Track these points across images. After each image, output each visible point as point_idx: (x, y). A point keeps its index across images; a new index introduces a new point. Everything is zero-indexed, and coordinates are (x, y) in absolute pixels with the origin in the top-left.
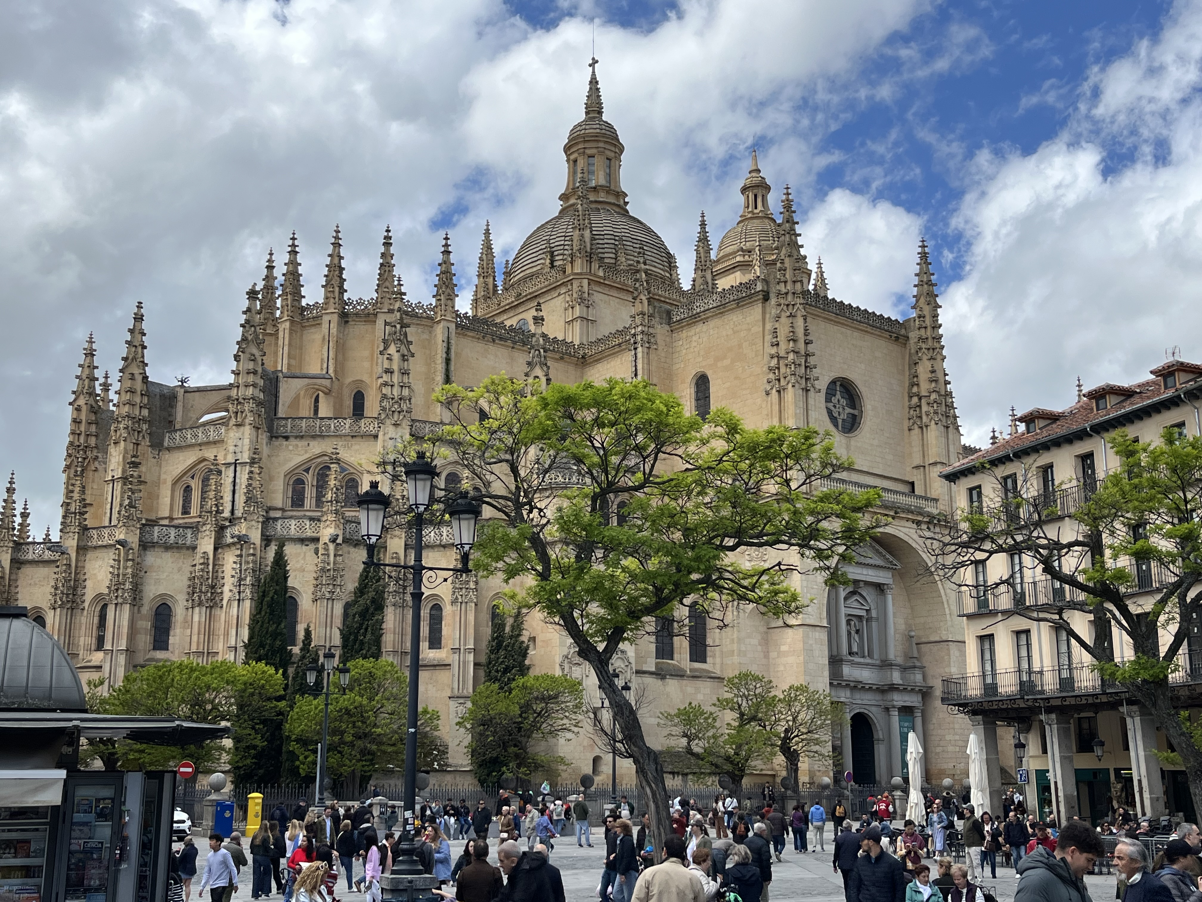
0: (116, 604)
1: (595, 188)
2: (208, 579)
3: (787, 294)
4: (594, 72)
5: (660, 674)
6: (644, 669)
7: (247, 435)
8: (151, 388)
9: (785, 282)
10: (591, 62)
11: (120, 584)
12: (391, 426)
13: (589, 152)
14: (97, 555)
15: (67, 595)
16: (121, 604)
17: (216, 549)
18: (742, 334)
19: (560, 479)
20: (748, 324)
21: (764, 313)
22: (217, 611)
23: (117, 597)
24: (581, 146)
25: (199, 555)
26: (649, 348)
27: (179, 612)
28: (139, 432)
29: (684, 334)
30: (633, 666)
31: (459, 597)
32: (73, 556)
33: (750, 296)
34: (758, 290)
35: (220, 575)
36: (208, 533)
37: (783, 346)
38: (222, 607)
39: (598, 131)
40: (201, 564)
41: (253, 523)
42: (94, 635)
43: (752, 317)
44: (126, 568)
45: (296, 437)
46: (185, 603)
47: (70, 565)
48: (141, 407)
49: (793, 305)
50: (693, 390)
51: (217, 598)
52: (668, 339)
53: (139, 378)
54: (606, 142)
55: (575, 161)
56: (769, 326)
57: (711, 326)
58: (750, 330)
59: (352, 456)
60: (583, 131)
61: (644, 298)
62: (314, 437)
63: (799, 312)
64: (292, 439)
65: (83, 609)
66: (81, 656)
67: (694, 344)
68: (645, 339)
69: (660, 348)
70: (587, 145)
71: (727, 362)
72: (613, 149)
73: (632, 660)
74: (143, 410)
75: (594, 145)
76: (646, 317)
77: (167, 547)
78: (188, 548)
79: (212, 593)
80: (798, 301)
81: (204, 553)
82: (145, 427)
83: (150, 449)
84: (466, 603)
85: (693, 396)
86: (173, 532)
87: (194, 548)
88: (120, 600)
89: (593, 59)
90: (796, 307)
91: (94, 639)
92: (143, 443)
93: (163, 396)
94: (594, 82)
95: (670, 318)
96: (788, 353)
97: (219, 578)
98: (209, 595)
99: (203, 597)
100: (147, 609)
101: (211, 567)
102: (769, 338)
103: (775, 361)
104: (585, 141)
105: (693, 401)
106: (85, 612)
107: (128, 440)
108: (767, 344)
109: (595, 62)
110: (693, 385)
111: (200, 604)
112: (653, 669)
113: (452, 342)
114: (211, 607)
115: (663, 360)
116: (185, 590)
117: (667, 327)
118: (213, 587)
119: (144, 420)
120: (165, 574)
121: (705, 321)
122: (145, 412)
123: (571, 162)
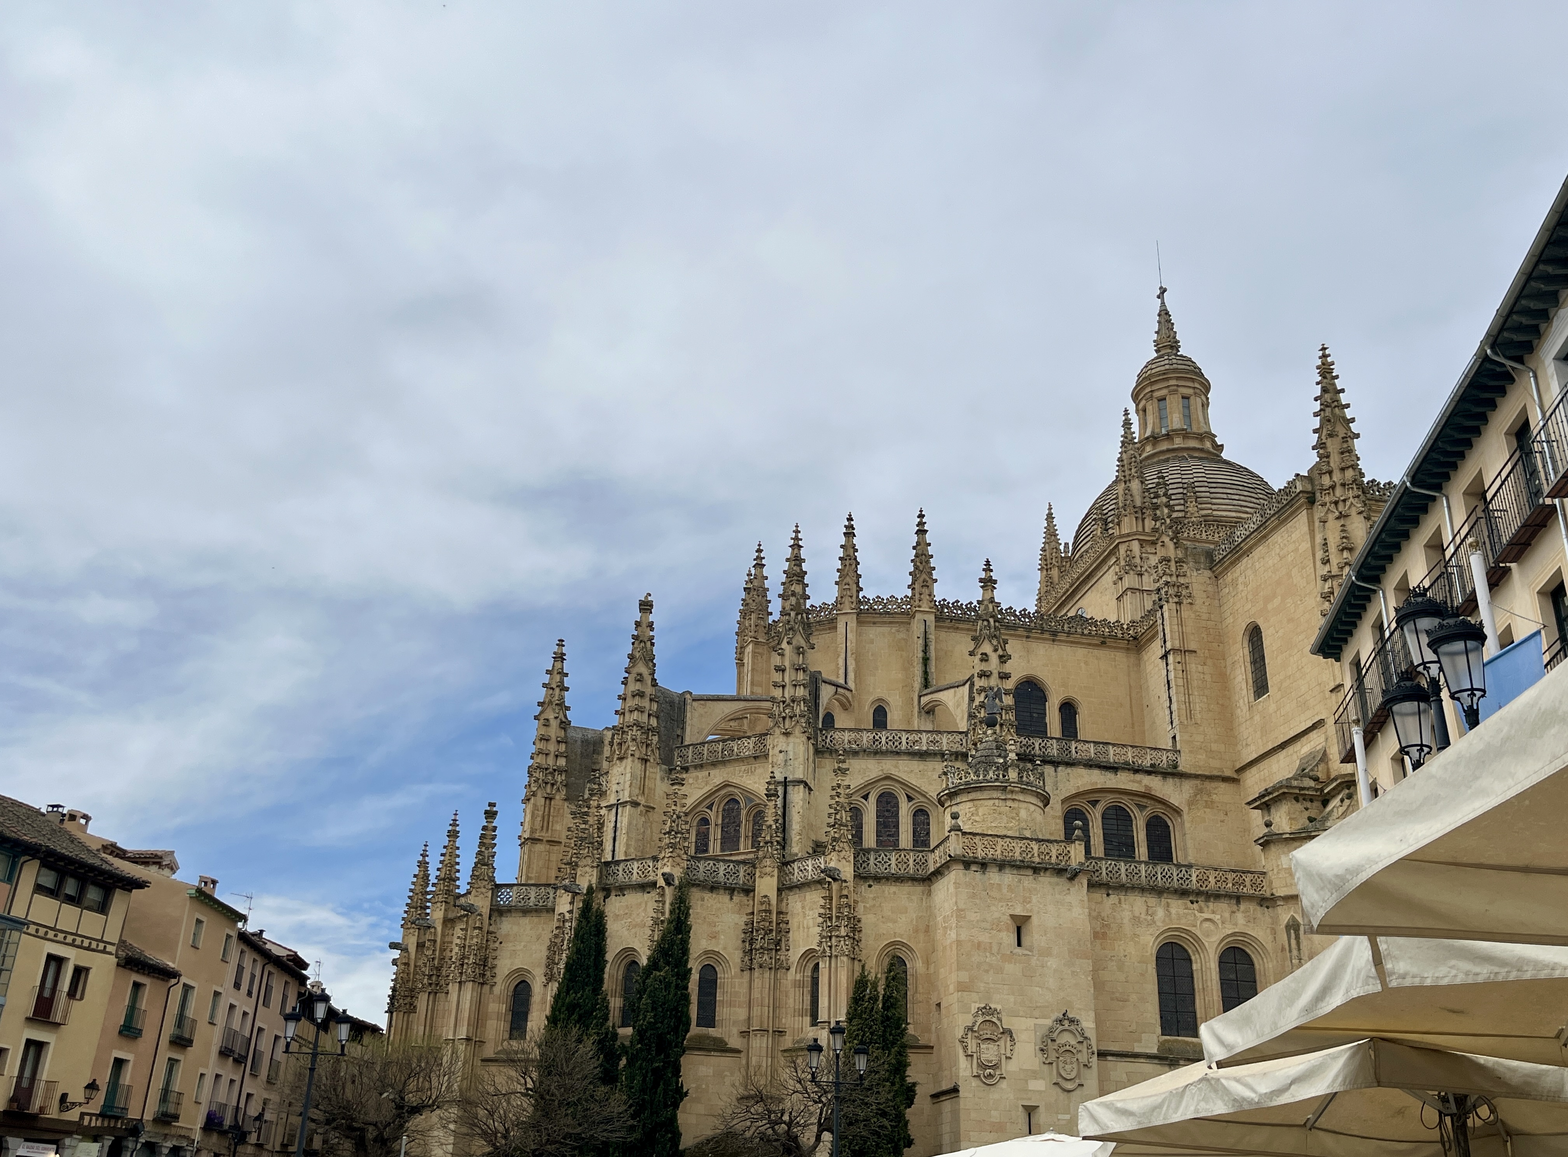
1: (1168, 435)
3: (1333, 487)
4: (1163, 303)
5: (1166, 1059)
6: (1137, 1050)
7: (628, 770)
8: (571, 733)
9: (1330, 473)
10: (1159, 292)
12: (781, 736)
13: (1157, 394)
15: (430, 976)
18: (1290, 558)
19: (973, 776)
20: (1294, 542)
21: (1311, 522)
23: (462, 974)
24: (1148, 389)
25: (556, 917)
26: (1179, 603)
27: (536, 990)
28: (553, 785)
29: (1229, 577)
30: (1094, 1042)
31: (827, 949)
32: (439, 929)
33: (1290, 503)
34: (1298, 491)
37: (1335, 560)
39: (1167, 367)
40: (557, 928)
41: (587, 869)
43: (1297, 532)
44: (472, 938)
45: (696, 767)
46: (544, 979)
47: (435, 941)
48: (557, 756)
49: (1344, 501)
50: (1247, 651)
52: (1210, 588)
53: (554, 724)
54: (1178, 378)
55: (1144, 410)
56: (1319, 539)
57: (1256, 558)
58: (1297, 549)
59: (755, 783)
60: (1149, 372)
61: (1166, 539)
62: (714, 764)
63: (1353, 509)
64: (691, 770)
67: (1240, 587)
68: (1171, 591)
69: (1198, 602)
70: (1155, 387)
71: (1277, 601)
72: (1190, 384)
73: (1091, 1034)
74: (559, 758)
75: (1165, 384)
76: (1173, 564)
77: (526, 911)
78: (546, 909)
80: (1351, 494)
81: (561, 914)
82: (559, 778)
83: (566, 804)
84: (836, 956)
85: (1248, 659)
86: (533, 893)
87: (553, 910)
89: (1161, 288)
90: (1348, 503)
92: (557, 797)
93: (585, 742)
94: (1164, 314)
95: (1212, 560)
96: (1342, 568)
100: (501, 987)
102: (1320, 554)
103: (1328, 584)
104: (1152, 383)
105: (1248, 665)
107: (539, 794)
108: (1319, 563)
109: (1163, 291)
110: (1246, 644)
112: (1154, 1051)
113: (932, 637)
115: (1205, 616)
116: (544, 961)
117: (1208, 573)
119: (560, 771)
120: (523, 944)
121: (1248, 552)
122: (562, 762)
123: (1141, 412)
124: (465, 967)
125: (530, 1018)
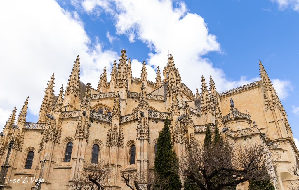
0: (80, 139)
2: (117, 135)
7: (124, 91)
11: (82, 130)
14: (67, 122)
16: (82, 139)
17: (120, 124)
18: (251, 97)
21: (259, 91)
22: (120, 148)
23: (80, 136)
25: (113, 126)
27: (103, 148)
32: (57, 121)
33: (253, 87)
34: (256, 85)
35: (121, 134)
36: (116, 117)
37: (270, 98)
38: (123, 147)
40: (114, 129)
42: (63, 155)
43: (254, 92)
46: (106, 145)
47: (55, 124)
51: (121, 143)
53: (77, 76)
56: (262, 94)
57: (237, 96)
58: (254, 95)
65: (59, 143)
66: (56, 163)
71: (245, 105)
77: (99, 121)
78: (107, 123)
79: (119, 141)
81: (115, 125)
82: (78, 92)
87: (110, 123)
88: (81, 137)
91: (63, 156)
92: (77, 97)
96: (272, 100)
97: (121, 135)
98: (118, 141)
99: (115, 142)
100: (91, 145)
101: (118, 131)
102: (262, 97)
103: (267, 102)
106: (60, 145)
107: (73, 93)
108: (262, 99)
111: (114, 145)
114: (119, 146)
116: (106, 139)
118: (119, 138)
120: (98, 132)
124: (82, 134)
125: (99, 157)
